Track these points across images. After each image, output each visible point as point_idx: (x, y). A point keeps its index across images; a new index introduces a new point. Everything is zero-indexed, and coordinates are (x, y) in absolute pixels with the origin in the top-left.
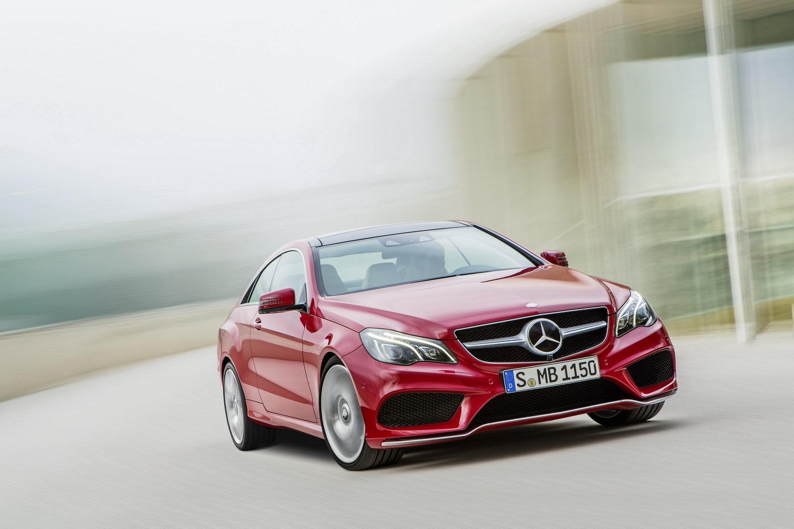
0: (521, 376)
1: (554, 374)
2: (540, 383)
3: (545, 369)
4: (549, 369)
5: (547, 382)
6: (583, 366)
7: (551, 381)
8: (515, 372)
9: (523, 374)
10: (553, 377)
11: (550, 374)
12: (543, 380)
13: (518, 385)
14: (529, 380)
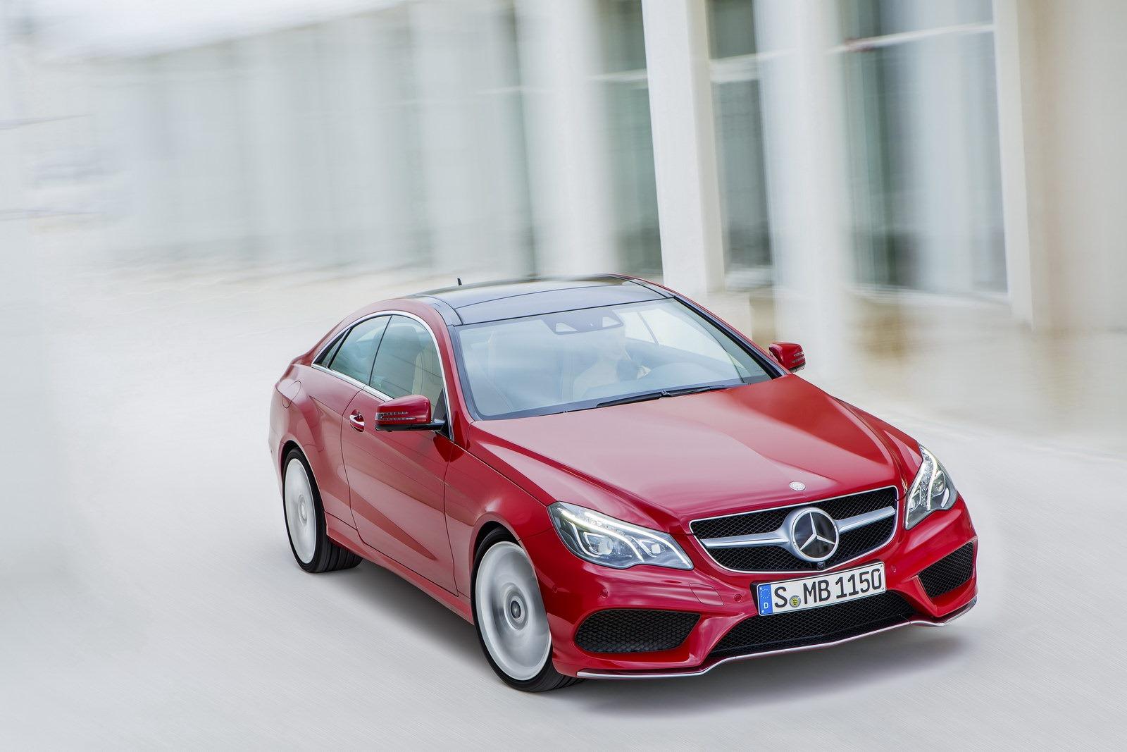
0: (780, 592)
1: (826, 589)
2: (806, 602)
3: (814, 583)
4: (820, 583)
5: (815, 601)
6: (864, 577)
7: (821, 600)
8: (774, 587)
9: (784, 589)
10: (824, 594)
11: (820, 590)
12: (811, 599)
13: (777, 605)
14: (792, 598)
